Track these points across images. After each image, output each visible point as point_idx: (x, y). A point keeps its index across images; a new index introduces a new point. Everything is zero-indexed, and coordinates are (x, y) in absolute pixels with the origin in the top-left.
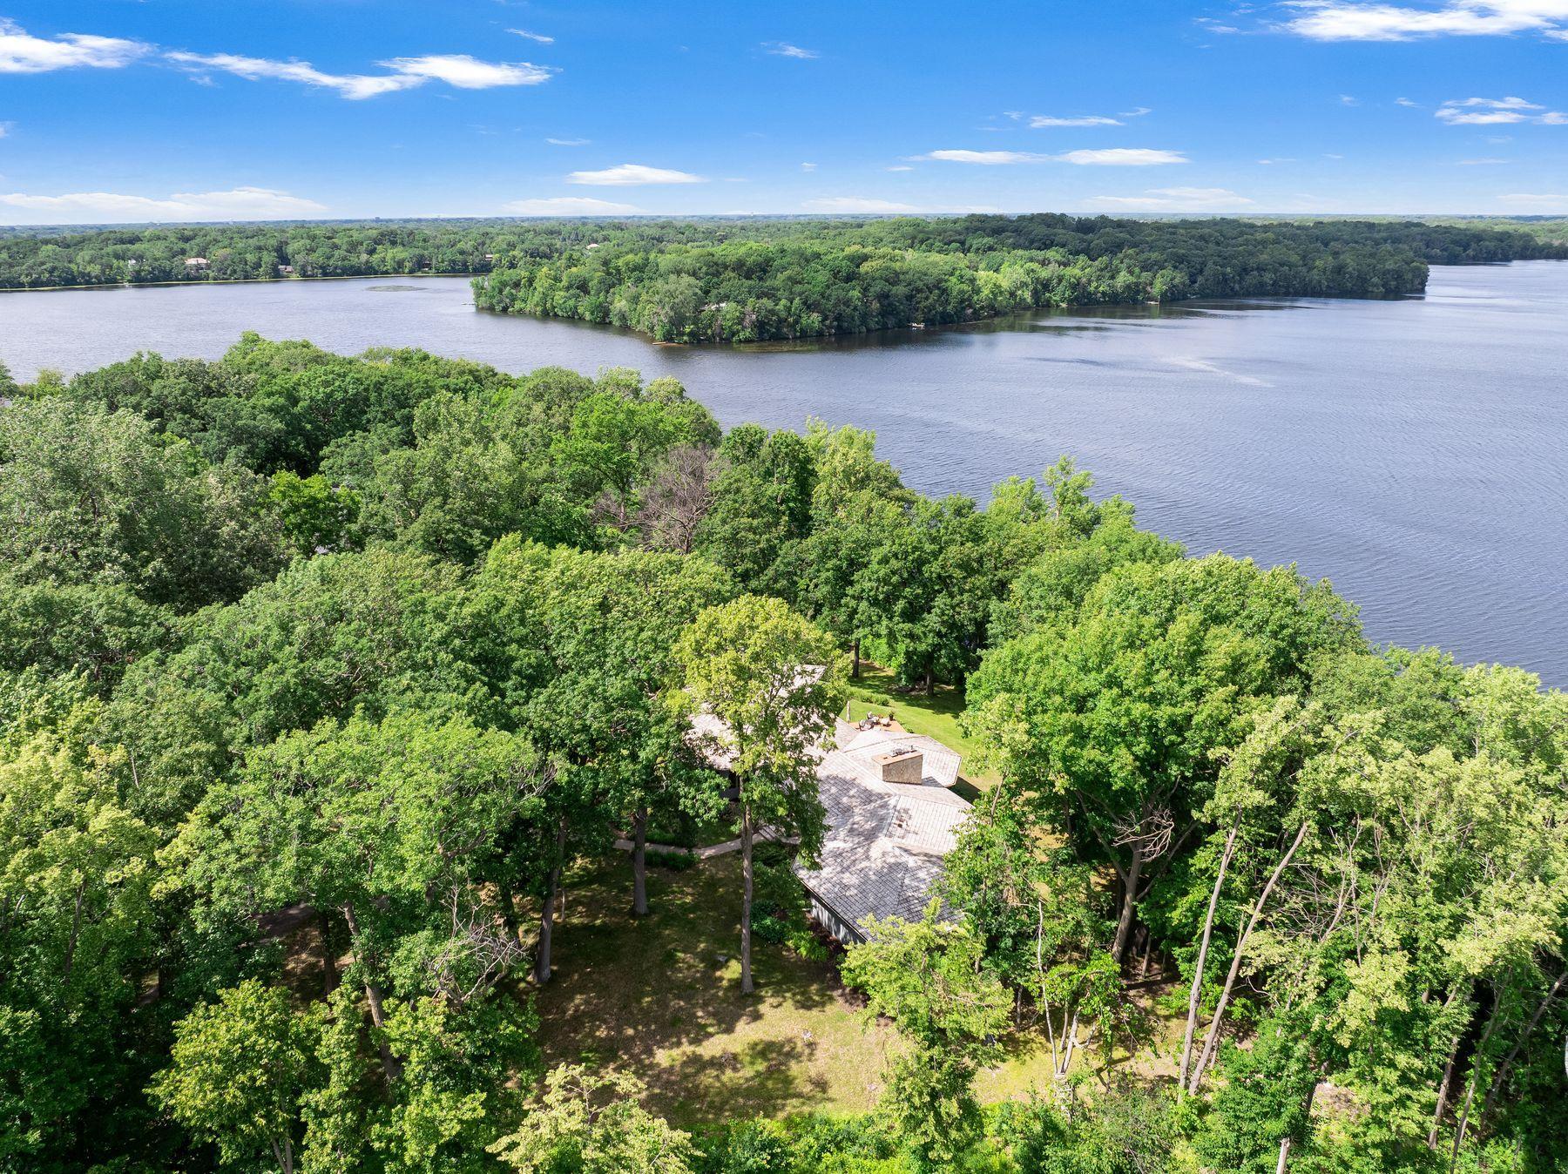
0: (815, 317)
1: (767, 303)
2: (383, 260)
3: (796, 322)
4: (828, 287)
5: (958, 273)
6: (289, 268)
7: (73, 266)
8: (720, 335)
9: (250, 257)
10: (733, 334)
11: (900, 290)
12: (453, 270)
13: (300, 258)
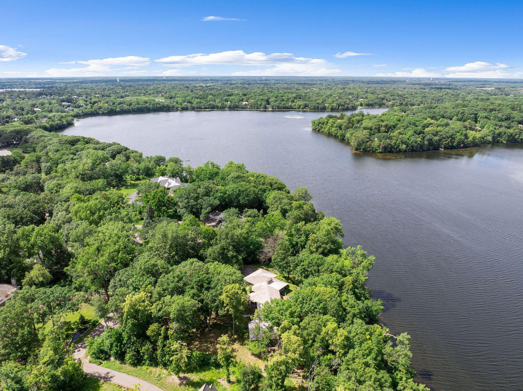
0: (404, 146)
1: (388, 141)
2: (295, 105)
3: (398, 147)
4: (411, 136)
5: (461, 132)
6: (269, 106)
7: (214, 103)
8: (372, 150)
9: (259, 102)
10: (376, 150)
11: (437, 138)
12: (314, 109)
13: (272, 104)
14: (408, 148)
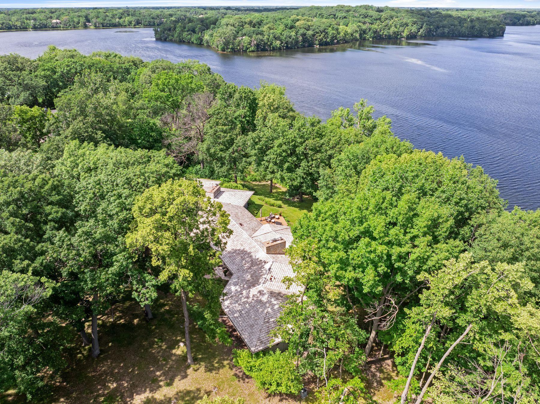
0: (278, 43)
1: (260, 37)
2: (124, 21)
3: (271, 44)
4: (283, 31)
5: (332, 26)
6: (90, 24)
7: (10, 23)
8: (242, 49)
9: (76, 20)
10: (247, 49)
11: (310, 32)
12: (150, 25)
13: (94, 20)
14: (282, 45)
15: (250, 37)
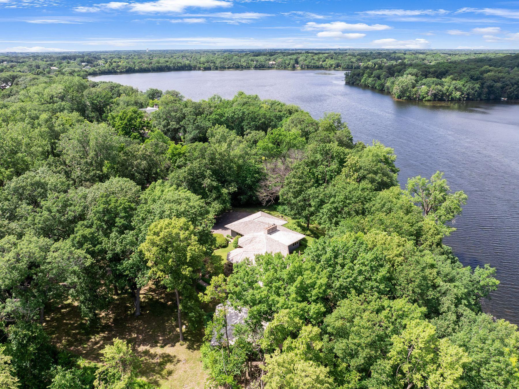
0: (458, 94)
1: (439, 87)
2: (326, 64)
3: (450, 95)
6: (298, 66)
7: (239, 63)
8: (419, 97)
9: (287, 62)
10: (424, 98)
12: (348, 68)
13: (301, 63)
14: (463, 96)
15: (429, 86)
